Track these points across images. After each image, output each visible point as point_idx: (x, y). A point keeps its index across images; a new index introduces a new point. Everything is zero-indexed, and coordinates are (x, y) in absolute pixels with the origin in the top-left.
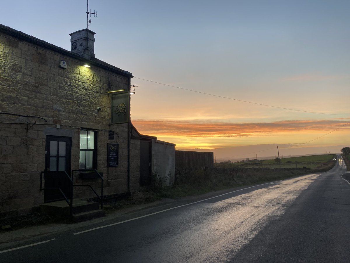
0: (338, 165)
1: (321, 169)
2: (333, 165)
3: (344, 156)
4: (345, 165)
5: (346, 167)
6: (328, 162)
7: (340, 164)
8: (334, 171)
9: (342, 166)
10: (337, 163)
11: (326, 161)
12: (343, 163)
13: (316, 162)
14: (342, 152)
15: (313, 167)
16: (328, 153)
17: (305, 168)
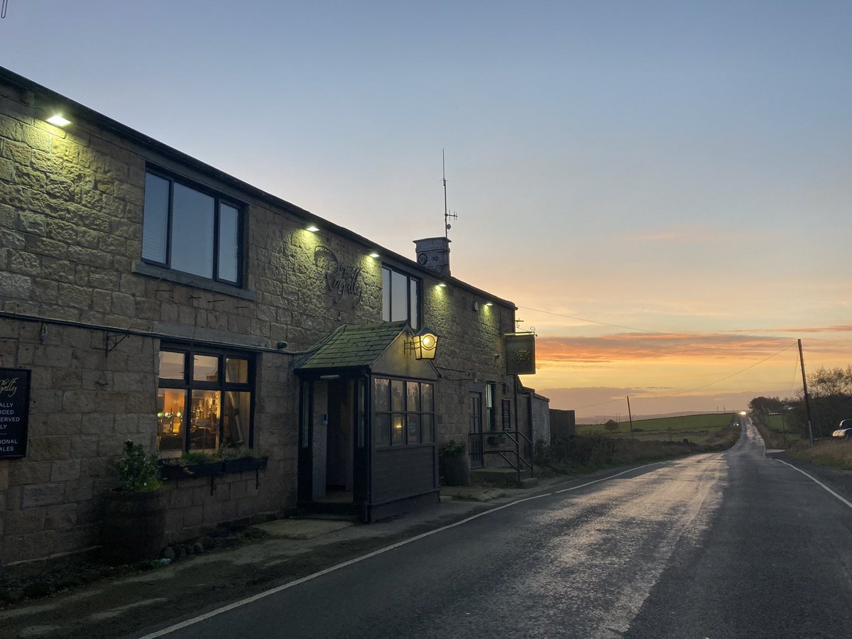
0: (746, 437)
1: (716, 445)
2: (737, 438)
3: (755, 418)
4: (760, 437)
5: (762, 441)
6: (724, 429)
7: (750, 434)
8: (740, 448)
9: (754, 438)
10: (743, 433)
11: (720, 429)
12: (754, 433)
13: (697, 431)
14: (750, 408)
15: (700, 441)
16: (721, 410)
17: (685, 441)
